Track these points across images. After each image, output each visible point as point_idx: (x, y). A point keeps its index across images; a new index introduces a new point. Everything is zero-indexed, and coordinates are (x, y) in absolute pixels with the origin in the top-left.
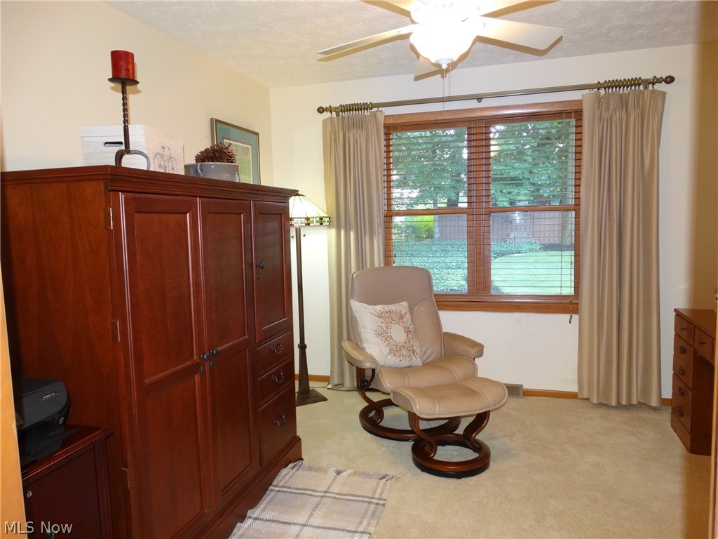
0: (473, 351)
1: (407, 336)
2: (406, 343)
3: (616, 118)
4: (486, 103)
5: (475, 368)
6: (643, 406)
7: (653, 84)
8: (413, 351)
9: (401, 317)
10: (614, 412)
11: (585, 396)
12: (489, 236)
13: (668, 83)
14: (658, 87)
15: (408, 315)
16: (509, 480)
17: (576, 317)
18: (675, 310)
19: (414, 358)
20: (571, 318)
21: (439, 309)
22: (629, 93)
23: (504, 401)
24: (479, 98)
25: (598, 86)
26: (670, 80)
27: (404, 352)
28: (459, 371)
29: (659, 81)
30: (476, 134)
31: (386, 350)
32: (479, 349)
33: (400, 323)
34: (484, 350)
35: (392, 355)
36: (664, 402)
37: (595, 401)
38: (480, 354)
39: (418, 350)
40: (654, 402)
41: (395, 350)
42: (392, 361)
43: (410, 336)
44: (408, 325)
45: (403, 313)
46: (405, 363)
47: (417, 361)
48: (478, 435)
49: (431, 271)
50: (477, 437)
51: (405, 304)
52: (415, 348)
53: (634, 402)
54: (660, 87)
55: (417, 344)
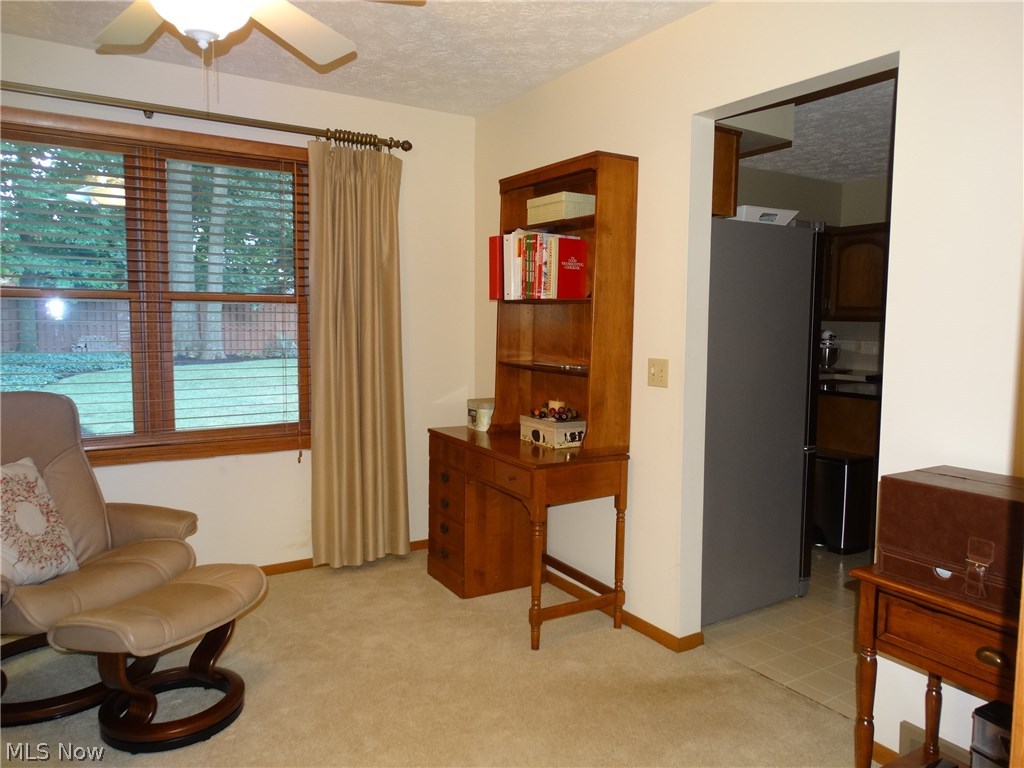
0: (182, 526)
1: (48, 521)
2: (46, 533)
3: (350, 181)
4: (160, 121)
5: (189, 553)
6: (392, 557)
7: (390, 147)
8: (62, 546)
9: (31, 487)
10: (361, 574)
11: (323, 562)
12: (170, 337)
13: (406, 149)
14: (394, 151)
15: (41, 482)
16: (285, 710)
17: (307, 454)
18: (429, 430)
19: (64, 558)
20: (301, 456)
21: (93, 465)
22: (362, 153)
23: (262, 593)
24: (149, 111)
25: (327, 134)
26: (406, 146)
27: (46, 551)
28: (164, 564)
29: (397, 144)
30: (145, 169)
31: (14, 554)
32: (190, 521)
33: (31, 499)
34: (198, 523)
35: (26, 560)
36: (415, 546)
37: (337, 564)
38: (192, 528)
39: (70, 544)
40: (402, 550)
41: (29, 550)
42: (25, 572)
43: (52, 519)
44: (46, 500)
45: (31, 479)
46: (50, 571)
47: (70, 564)
48: (219, 660)
49: (76, 400)
50: (218, 665)
51: (27, 462)
52: (64, 540)
53: (381, 555)
54: (397, 152)
55: (66, 532)
